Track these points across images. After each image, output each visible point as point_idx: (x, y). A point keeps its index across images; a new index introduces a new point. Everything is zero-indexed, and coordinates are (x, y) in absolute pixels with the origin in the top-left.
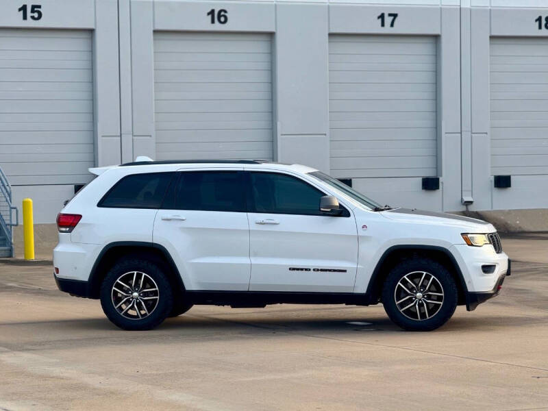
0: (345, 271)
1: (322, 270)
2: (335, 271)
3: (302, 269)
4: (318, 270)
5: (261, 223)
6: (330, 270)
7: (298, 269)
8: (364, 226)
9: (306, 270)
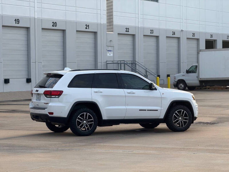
0: (157, 110)
1: (150, 110)
2: (154, 110)
3: (143, 110)
4: (149, 110)
5: (130, 93)
6: (152, 110)
7: (142, 110)
8: (163, 94)
9: (145, 110)
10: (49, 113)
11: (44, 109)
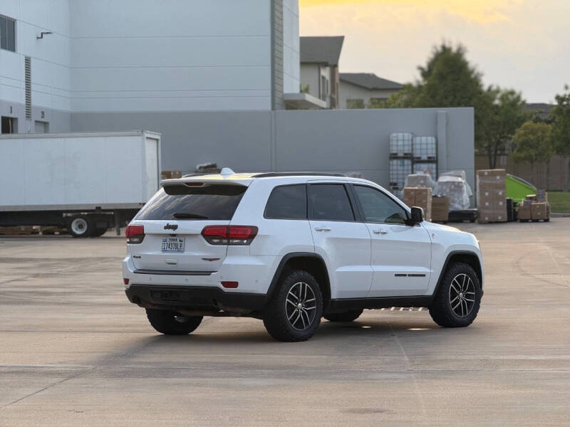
0: (424, 275)
1: (413, 275)
5: (378, 233)
6: (417, 276)
7: (400, 275)
8: (433, 235)
9: (404, 275)
10: (223, 283)
11: (208, 273)
